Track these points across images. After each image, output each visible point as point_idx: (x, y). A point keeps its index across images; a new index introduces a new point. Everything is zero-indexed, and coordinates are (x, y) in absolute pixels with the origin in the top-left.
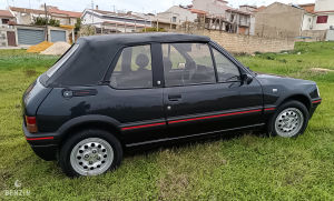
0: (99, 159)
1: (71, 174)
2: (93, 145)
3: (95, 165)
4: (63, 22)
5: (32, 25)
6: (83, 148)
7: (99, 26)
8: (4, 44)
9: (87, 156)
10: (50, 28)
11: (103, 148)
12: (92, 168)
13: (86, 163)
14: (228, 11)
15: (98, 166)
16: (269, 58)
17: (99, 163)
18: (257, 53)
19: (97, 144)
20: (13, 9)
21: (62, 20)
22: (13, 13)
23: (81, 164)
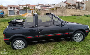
0: (21, 45)
1: (14, 48)
2: (19, 42)
3: (20, 47)
4: (31, 8)
5: (23, 9)
6: (17, 42)
7: (39, 9)
8: (16, 14)
9: (18, 44)
10: (27, 10)
11: (22, 42)
12: (19, 48)
13: (18, 46)
14: (77, 2)
15: (21, 47)
16: (88, 17)
17: (21, 46)
18: (85, 15)
19: (20, 42)
20: (19, 5)
21: (31, 7)
22: (19, 6)
23: (16, 46)
